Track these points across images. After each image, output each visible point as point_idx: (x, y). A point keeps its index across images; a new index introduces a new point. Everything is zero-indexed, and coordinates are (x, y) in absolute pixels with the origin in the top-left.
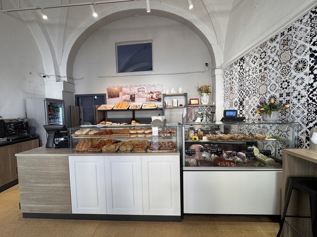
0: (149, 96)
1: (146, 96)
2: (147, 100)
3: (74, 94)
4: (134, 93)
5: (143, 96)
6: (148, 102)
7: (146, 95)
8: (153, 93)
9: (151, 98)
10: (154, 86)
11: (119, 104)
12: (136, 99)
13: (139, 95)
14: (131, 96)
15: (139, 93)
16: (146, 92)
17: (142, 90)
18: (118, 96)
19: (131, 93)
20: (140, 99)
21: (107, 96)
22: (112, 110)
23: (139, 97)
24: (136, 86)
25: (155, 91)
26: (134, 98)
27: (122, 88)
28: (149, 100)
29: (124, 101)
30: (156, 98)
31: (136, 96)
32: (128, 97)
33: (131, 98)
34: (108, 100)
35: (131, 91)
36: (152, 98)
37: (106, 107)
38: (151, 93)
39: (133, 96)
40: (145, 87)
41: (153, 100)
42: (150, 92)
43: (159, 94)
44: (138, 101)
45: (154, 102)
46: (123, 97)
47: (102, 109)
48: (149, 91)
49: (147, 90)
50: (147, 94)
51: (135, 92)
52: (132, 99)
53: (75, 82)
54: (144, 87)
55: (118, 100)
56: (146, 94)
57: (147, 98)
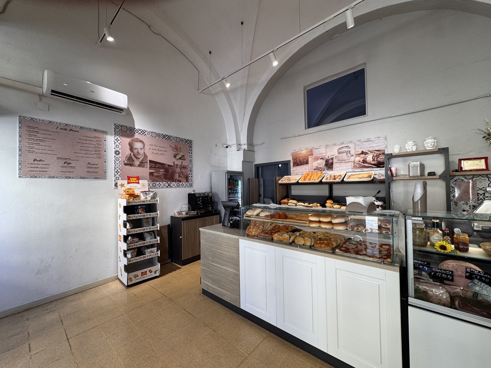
0: (360, 159)
2: (355, 167)
3: (254, 163)
4: (332, 157)
5: (347, 161)
6: (356, 170)
7: (352, 159)
8: (366, 154)
9: (363, 163)
10: (369, 140)
11: (308, 174)
12: (335, 165)
13: (341, 159)
14: (327, 161)
15: (340, 155)
16: (352, 152)
17: (346, 150)
18: (307, 163)
19: (327, 157)
20: (343, 164)
21: (292, 164)
22: (298, 183)
23: (341, 161)
24: (335, 145)
25: (371, 149)
26: (332, 164)
27: (312, 150)
28: (358, 166)
29: (315, 169)
30: (373, 162)
31: (335, 161)
32: (322, 163)
33: (326, 165)
34: (293, 169)
35: (326, 153)
36: (364, 161)
37: (289, 179)
38: (363, 153)
39: (331, 161)
40: (351, 145)
41: (366, 165)
42: (360, 152)
43: (380, 154)
44: (338, 169)
45: (369, 169)
46: (313, 164)
47: (284, 182)
48: (358, 151)
49: (355, 149)
51: (333, 154)
52: (329, 165)
53: (256, 148)
54: (349, 145)
55: (307, 168)
56: (353, 156)
57: (354, 162)
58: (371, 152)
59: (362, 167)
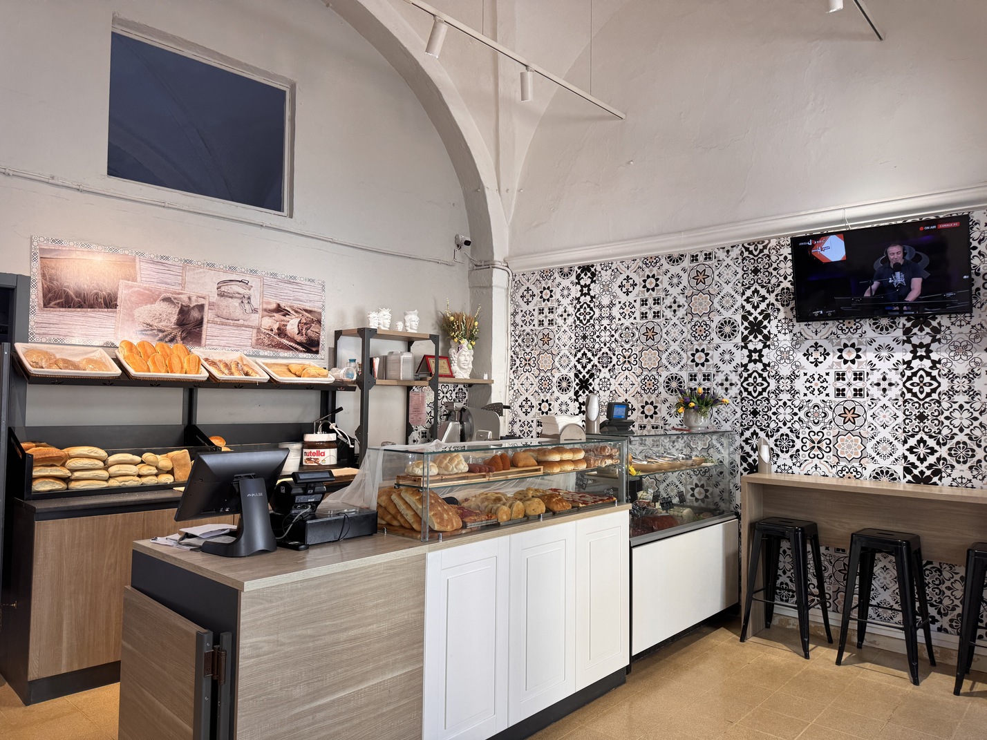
0: (271, 323)
1: (255, 323)
2: (259, 343)
4: (201, 301)
5: (241, 322)
6: (262, 353)
7: (255, 319)
8: (286, 313)
9: (279, 335)
10: (291, 281)
12: (207, 329)
13: (225, 313)
14: (184, 312)
15: (224, 302)
16: (256, 302)
17: (241, 291)
18: (115, 306)
19: (184, 298)
20: (228, 331)
21: (36, 295)
23: (226, 320)
24: (211, 266)
25: (296, 305)
26: (200, 323)
27: (133, 260)
28: (266, 341)
29: (141, 332)
30: (299, 338)
31: (208, 315)
32: (167, 316)
33: (181, 323)
34: (43, 313)
35: (183, 285)
36: (282, 332)
38: (279, 309)
39: (195, 314)
40: (254, 282)
41: (285, 341)
42: (273, 306)
43: (312, 321)
44: (215, 342)
46: (136, 313)
48: (269, 303)
49: (262, 295)
50: (260, 312)
51: (204, 293)
52: (189, 327)
54: (247, 278)
55: (111, 323)
56: (255, 311)
57: (259, 329)
58: (296, 312)
59: (273, 346)
